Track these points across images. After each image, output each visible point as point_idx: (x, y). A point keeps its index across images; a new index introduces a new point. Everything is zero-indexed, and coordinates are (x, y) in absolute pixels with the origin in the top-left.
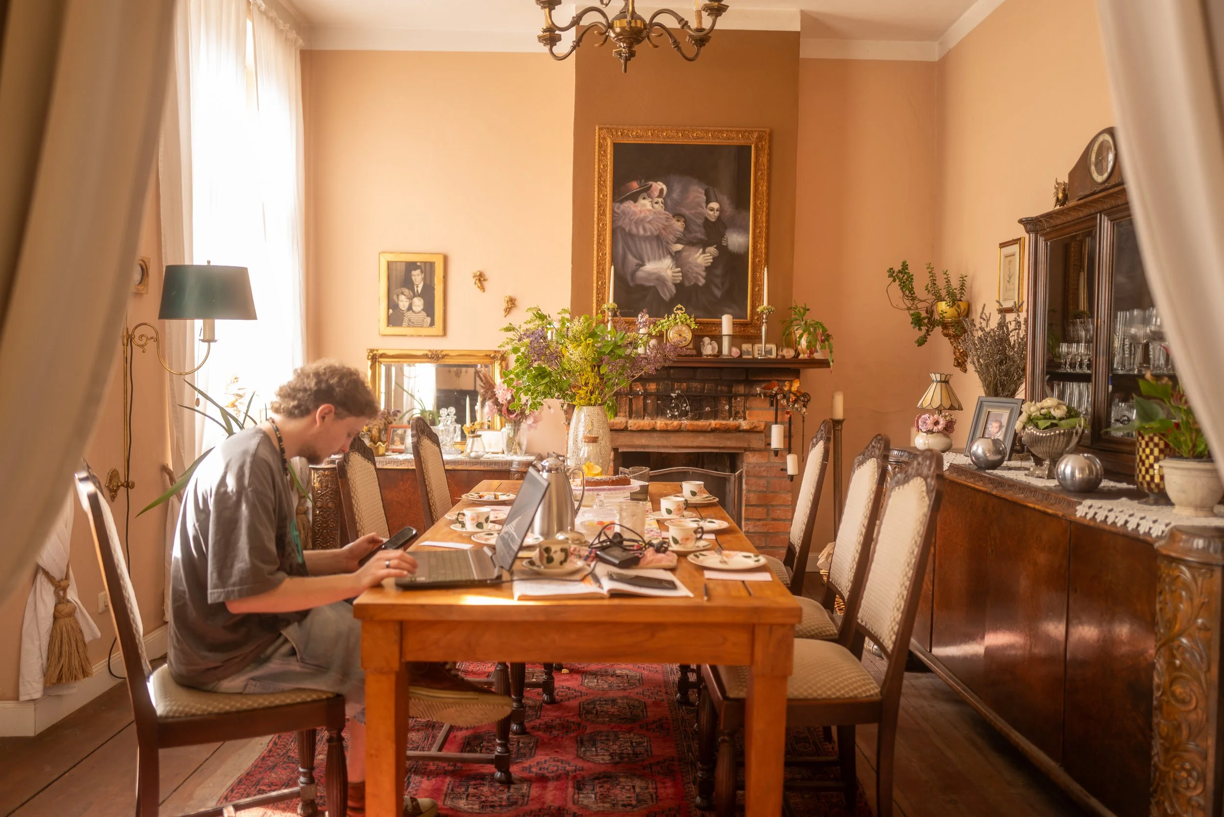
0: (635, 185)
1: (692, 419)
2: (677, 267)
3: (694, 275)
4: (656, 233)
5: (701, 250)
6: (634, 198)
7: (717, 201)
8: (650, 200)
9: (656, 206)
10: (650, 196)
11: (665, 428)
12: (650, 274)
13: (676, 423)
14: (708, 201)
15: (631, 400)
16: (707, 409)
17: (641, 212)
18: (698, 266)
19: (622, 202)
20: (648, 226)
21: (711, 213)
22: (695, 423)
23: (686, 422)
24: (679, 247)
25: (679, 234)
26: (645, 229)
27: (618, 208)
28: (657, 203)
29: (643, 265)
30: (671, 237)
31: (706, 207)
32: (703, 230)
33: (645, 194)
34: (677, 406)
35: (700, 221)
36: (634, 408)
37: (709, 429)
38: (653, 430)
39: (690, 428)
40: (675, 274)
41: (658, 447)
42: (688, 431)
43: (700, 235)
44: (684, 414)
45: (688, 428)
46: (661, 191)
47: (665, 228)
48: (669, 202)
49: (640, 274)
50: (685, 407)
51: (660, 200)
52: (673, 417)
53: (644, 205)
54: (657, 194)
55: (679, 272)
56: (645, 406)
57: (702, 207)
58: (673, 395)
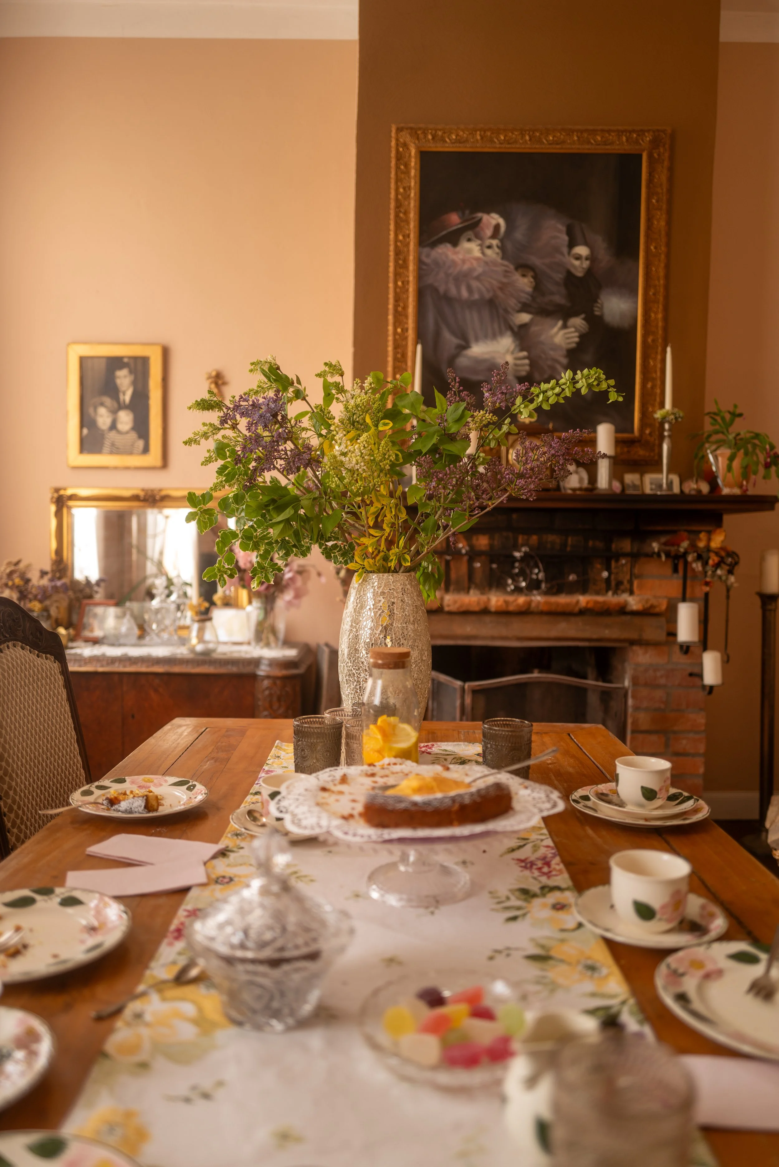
0: (454, 219)
1: (549, 592)
2: (522, 350)
3: (549, 363)
4: (488, 296)
5: (560, 323)
6: (454, 239)
7: (586, 244)
8: (479, 242)
9: (489, 252)
10: (478, 237)
11: (504, 608)
12: (478, 361)
13: (521, 600)
14: (572, 245)
15: (448, 563)
16: (571, 577)
17: (464, 261)
18: (555, 348)
19: (433, 245)
20: (475, 284)
21: (577, 263)
22: (554, 599)
23: (538, 598)
24: (525, 317)
25: (525, 298)
26: (470, 289)
27: (428, 256)
28: (490, 247)
29: (466, 346)
30: (512, 302)
31: (569, 253)
32: (563, 290)
33: (470, 234)
34: (523, 573)
35: (559, 276)
36: (453, 576)
37: (577, 610)
38: (485, 611)
39: (545, 608)
40: (519, 362)
41: (493, 638)
42: (542, 613)
43: (559, 298)
44: (534, 586)
45: (541, 608)
46: (497, 227)
47: (503, 287)
48: (509, 246)
49: (462, 361)
50: (537, 574)
51: (495, 242)
52: (518, 590)
53: (469, 251)
54: (489, 232)
55: (524, 358)
56: (471, 572)
57: (562, 254)
58: (517, 554)
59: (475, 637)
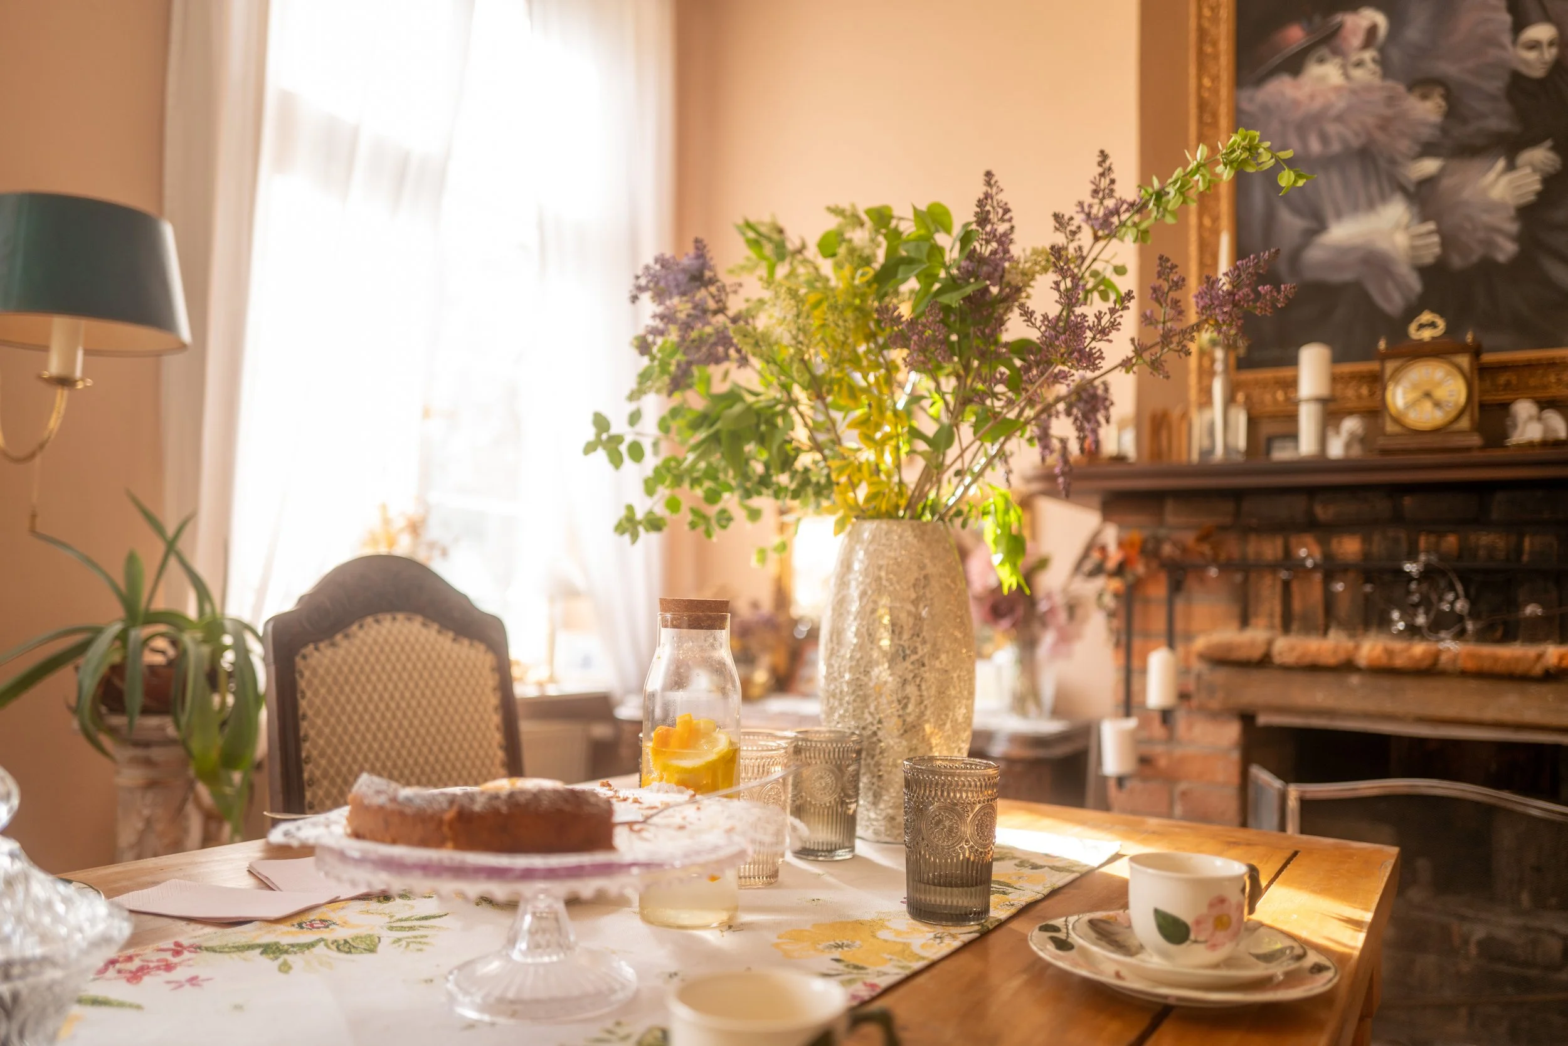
0: (1295, 35)
1: (1483, 636)
2: (1424, 219)
3: (1481, 235)
4: (1356, 143)
5: (1501, 164)
6: (1294, 65)
7: (1547, 18)
8: (1338, 60)
9: (1357, 73)
10: (1337, 52)
11: (1384, 661)
12: (1343, 251)
13: (1419, 649)
14: (1518, 27)
15: (1286, 585)
16: (1531, 610)
17: (1312, 97)
18: (1493, 207)
19: (1260, 81)
20: (1332, 129)
21: (1532, 55)
22: (1488, 650)
23: (1450, 647)
24: (1429, 166)
25: (1426, 134)
26: (1324, 139)
27: (1251, 100)
28: (1359, 64)
29: (1320, 226)
30: (1404, 145)
31: (1515, 42)
32: (1505, 107)
33: (1324, 51)
34: (1426, 603)
35: (1496, 85)
36: (1297, 605)
37: (1538, 670)
38: (1348, 667)
39: (1470, 665)
40: (1419, 242)
41: (1367, 716)
42: (1464, 674)
43: (1499, 121)
44: (1439, 623)
45: (1461, 664)
46: (1372, 30)
47: (1385, 124)
48: (1395, 55)
49: (1315, 254)
50: (1452, 603)
51: (1368, 55)
52: (1413, 631)
53: (1322, 79)
54: (1356, 41)
55: (1430, 233)
56: (1329, 602)
57: (1502, 47)
58: (1410, 567)
59: (1331, 713)
